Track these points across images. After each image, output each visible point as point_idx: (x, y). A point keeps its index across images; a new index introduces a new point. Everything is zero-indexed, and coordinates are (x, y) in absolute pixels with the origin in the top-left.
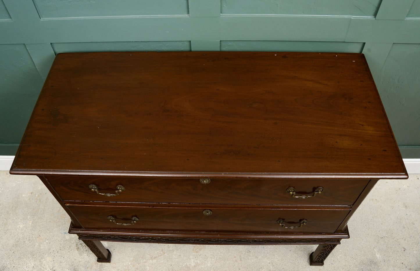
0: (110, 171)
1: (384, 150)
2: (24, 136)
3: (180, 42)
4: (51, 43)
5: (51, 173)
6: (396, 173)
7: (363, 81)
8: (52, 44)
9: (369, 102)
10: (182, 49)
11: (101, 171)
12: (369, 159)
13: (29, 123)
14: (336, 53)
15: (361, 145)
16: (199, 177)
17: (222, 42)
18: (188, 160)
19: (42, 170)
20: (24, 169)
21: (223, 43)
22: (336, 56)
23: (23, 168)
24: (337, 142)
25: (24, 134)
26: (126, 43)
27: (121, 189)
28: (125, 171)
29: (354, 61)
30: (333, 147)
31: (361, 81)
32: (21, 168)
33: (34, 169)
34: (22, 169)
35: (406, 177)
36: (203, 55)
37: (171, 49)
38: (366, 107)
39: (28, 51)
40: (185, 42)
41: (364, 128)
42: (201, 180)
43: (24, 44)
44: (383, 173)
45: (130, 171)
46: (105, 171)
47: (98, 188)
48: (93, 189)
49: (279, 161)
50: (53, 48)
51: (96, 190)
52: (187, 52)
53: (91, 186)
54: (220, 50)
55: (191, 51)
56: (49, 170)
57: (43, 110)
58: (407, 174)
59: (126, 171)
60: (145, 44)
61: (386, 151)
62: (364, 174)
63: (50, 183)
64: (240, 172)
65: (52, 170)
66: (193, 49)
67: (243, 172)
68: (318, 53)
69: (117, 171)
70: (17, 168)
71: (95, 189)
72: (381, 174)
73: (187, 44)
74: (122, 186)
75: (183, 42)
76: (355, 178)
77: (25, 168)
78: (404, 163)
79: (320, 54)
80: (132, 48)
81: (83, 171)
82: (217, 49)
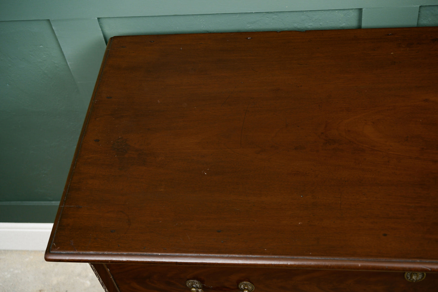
0: (237, 256)
2: (66, 189)
3: (342, 11)
4: (98, 18)
5: (124, 259)
8: (100, 20)
10: (343, 24)
11: (219, 255)
13: (74, 165)
16: (405, 270)
17: (422, 9)
18: (385, 235)
19: (106, 253)
20: (72, 252)
21: (423, 12)
23: (71, 250)
25: (66, 186)
26: (238, 16)
27: (247, 289)
28: (265, 256)
32: (67, 250)
33: (92, 252)
34: (69, 252)
36: (388, 35)
37: (321, 25)
39: (56, 32)
40: (351, 11)
42: (407, 275)
43: (49, 20)
45: (276, 257)
46: (227, 255)
47: (203, 286)
48: (194, 288)
50: (101, 27)
51: (200, 290)
53: (189, 284)
54: (417, 24)
55: (359, 28)
56: (120, 253)
57: (97, 141)
59: (267, 256)
60: (275, 17)
63: (113, 277)
65: (125, 253)
66: (364, 25)
69: (250, 256)
70: (59, 250)
71: (198, 288)
73: (354, 15)
74: (250, 282)
75: (345, 12)
77: (75, 250)
80: (249, 25)
81: (184, 254)
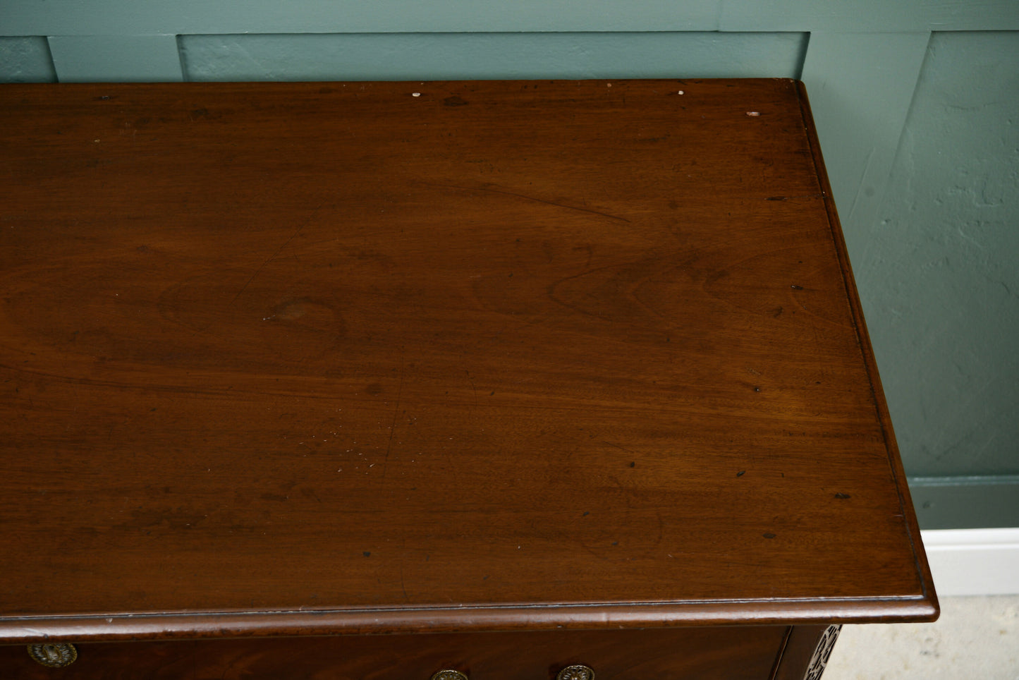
1: (837, 496)
6: (882, 597)
7: (780, 199)
9: (798, 288)
10: (18, 71)
12: (769, 536)
14: (680, 82)
15: (739, 475)
17: (188, 43)
21: (192, 48)
22: (681, 93)
24: (632, 465)
29: (754, 114)
30: (615, 485)
31: (773, 199)
35: (929, 611)
36: (100, 99)
38: (779, 311)
40: (25, 42)
41: (764, 399)
42: (35, 652)
44: (822, 598)
49: (368, 555)
52: (42, 84)
54: (186, 75)
55: (55, 81)
58: (931, 598)
61: (847, 497)
62: (741, 600)
64: (189, 607)
66: (63, 74)
67: (199, 606)
68: (599, 83)
72: (813, 599)
73: (35, 51)
75: (13, 43)
76: (697, 622)
78: (927, 549)
79: (609, 85)
82: (169, 70)
